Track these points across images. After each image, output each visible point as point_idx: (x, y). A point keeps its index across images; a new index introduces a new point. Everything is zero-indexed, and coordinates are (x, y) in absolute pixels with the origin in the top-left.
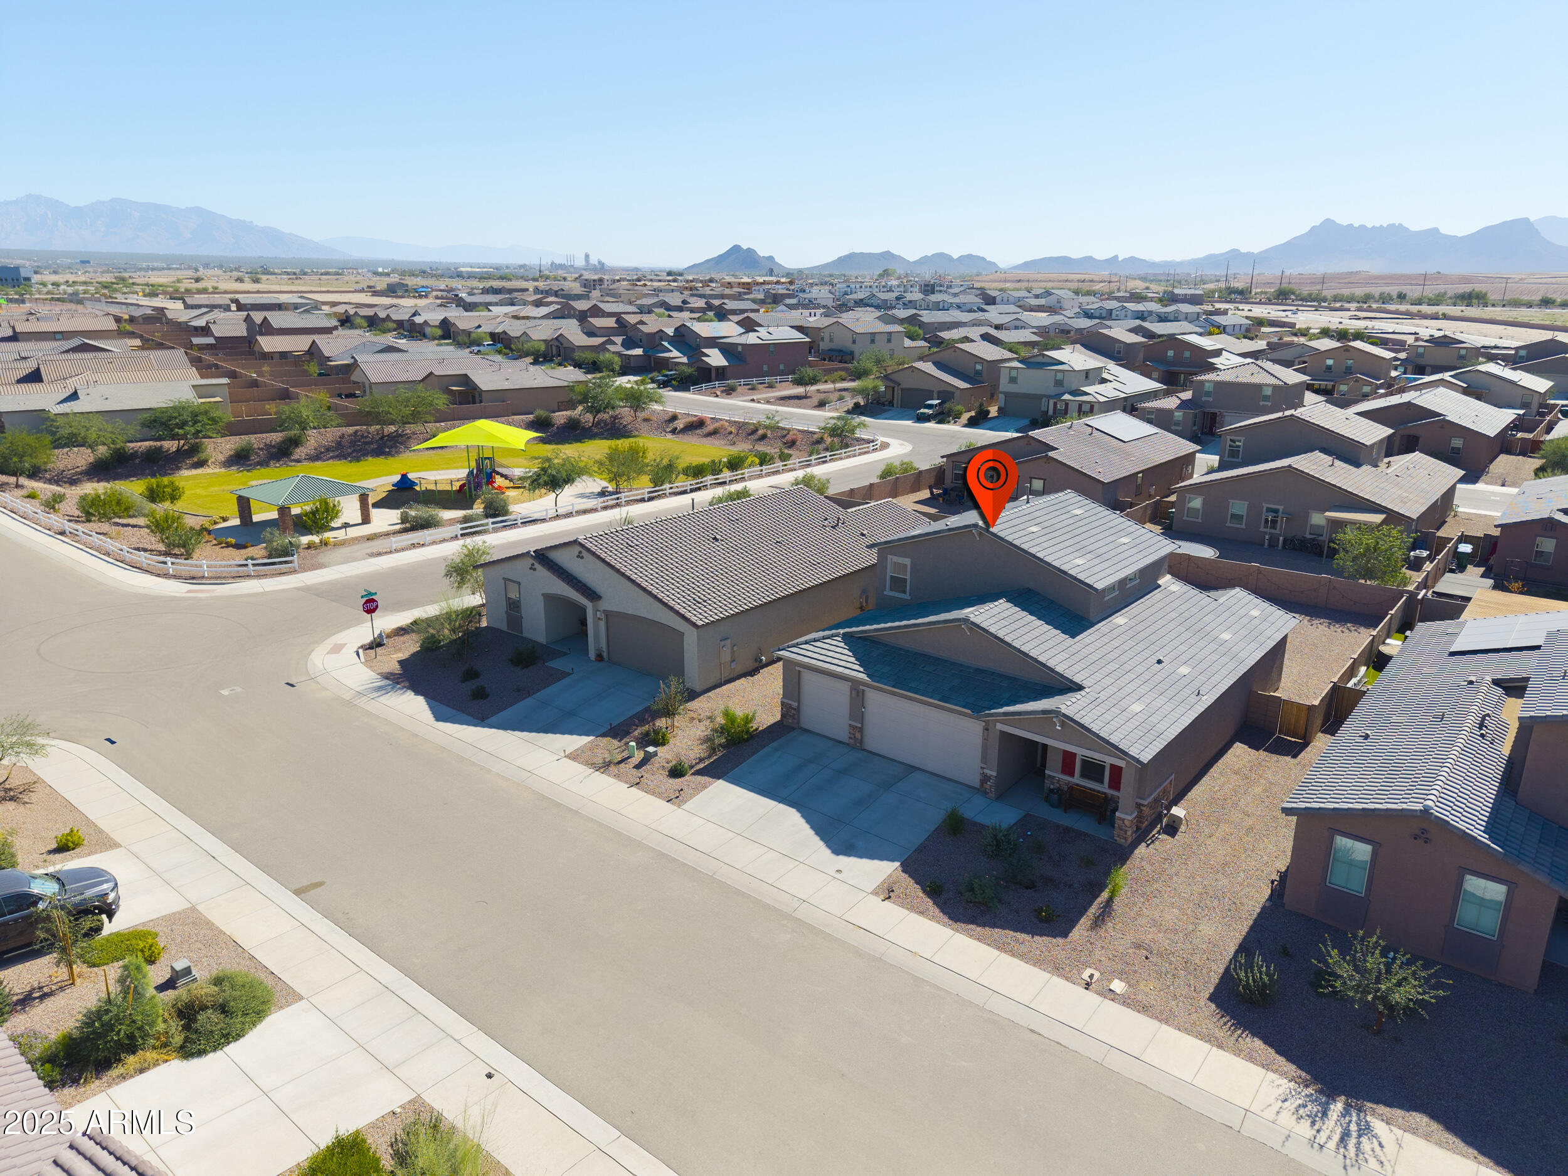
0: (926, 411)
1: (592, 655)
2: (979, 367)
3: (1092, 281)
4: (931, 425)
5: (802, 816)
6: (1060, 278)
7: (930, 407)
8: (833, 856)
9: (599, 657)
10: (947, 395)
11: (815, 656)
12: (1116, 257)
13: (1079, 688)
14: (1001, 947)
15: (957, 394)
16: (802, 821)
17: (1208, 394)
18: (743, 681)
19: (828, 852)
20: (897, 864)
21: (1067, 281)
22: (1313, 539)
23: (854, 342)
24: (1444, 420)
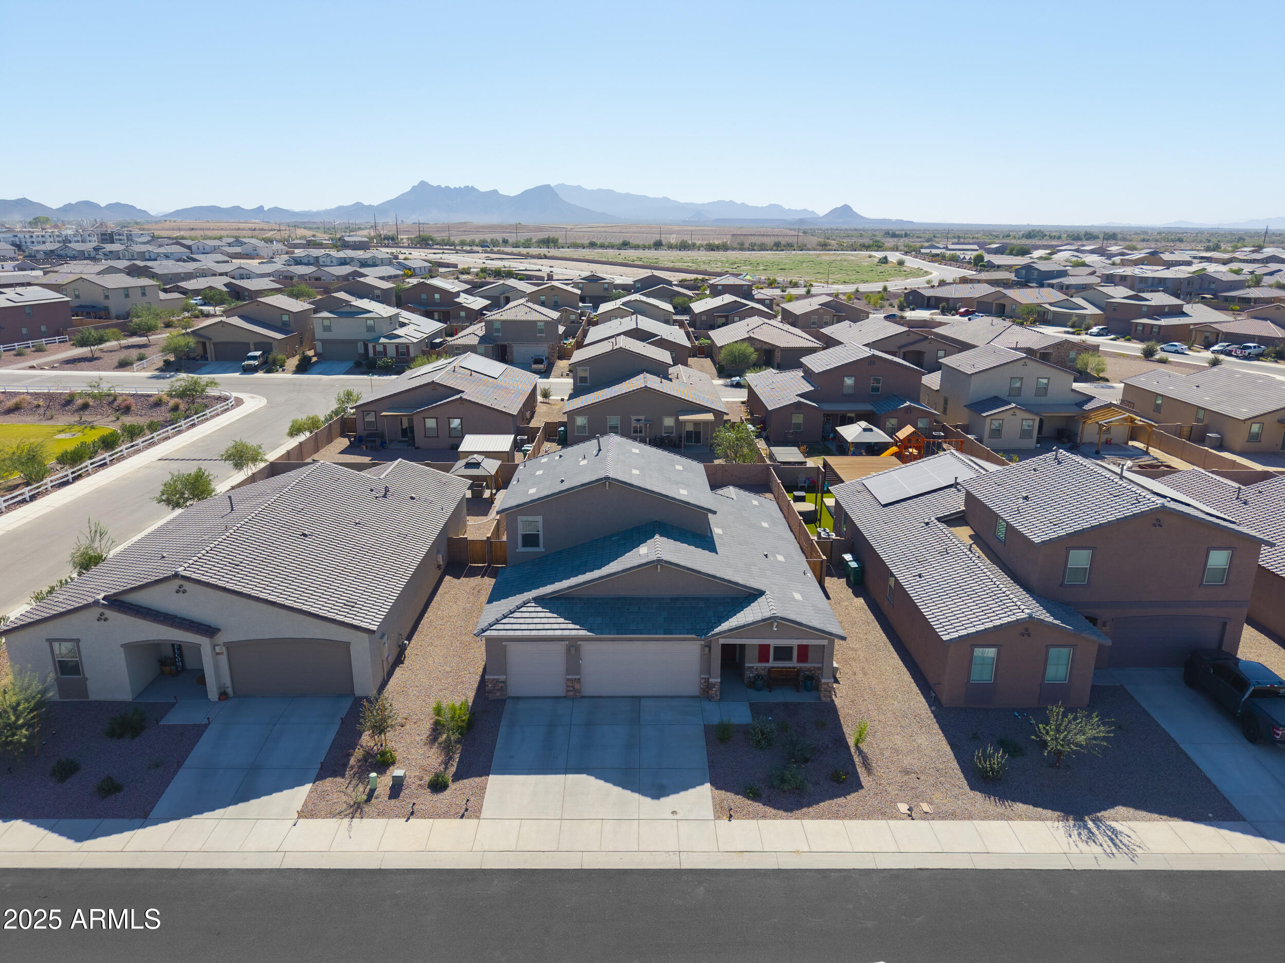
0: (252, 362)
1: (213, 695)
2: (285, 318)
3: (262, 230)
4: (260, 375)
5: (597, 778)
6: (232, 227)
7: (254, 358)
8: (655, 802)
9: (223, 695)
10: (266, 346)
11: (523, 627)
12: (261, 207)
13: (761, 593)
14: (836, 816)
15: (275, 344)
16: (601, 783)
17: (498, 330)
18: (398, 672)
19: (647, 800)
20: (708, 785)
21: (239, 229)
22: (668, 436)
23: (107, 297)
24: (662, 339)
